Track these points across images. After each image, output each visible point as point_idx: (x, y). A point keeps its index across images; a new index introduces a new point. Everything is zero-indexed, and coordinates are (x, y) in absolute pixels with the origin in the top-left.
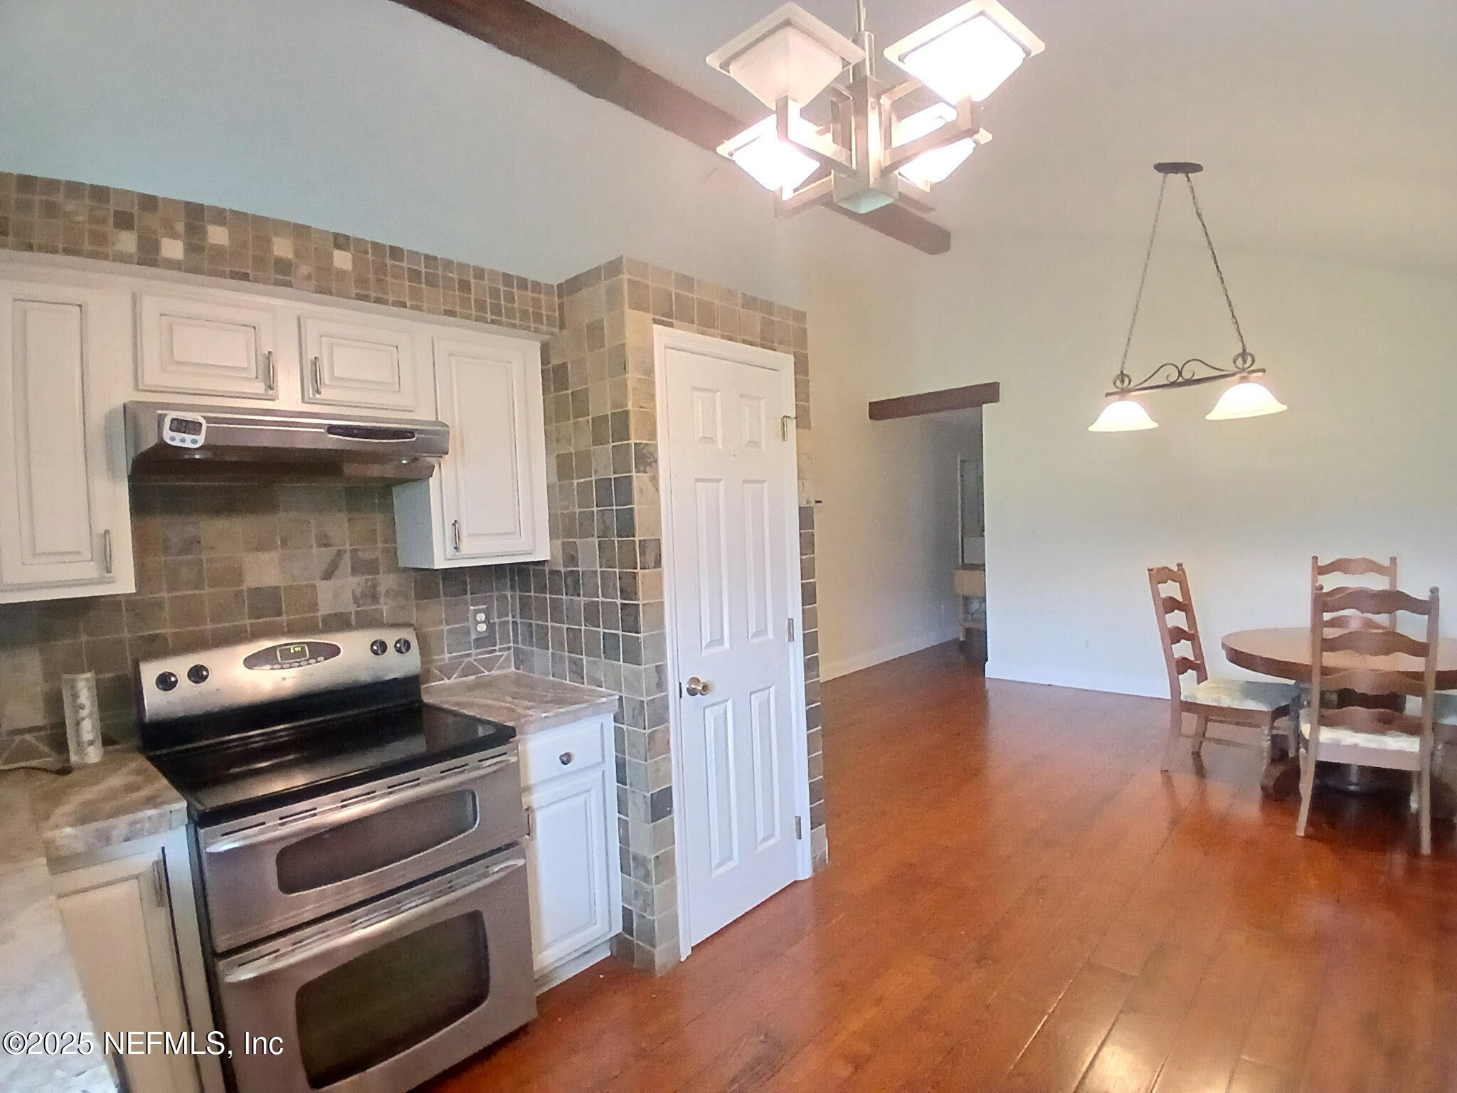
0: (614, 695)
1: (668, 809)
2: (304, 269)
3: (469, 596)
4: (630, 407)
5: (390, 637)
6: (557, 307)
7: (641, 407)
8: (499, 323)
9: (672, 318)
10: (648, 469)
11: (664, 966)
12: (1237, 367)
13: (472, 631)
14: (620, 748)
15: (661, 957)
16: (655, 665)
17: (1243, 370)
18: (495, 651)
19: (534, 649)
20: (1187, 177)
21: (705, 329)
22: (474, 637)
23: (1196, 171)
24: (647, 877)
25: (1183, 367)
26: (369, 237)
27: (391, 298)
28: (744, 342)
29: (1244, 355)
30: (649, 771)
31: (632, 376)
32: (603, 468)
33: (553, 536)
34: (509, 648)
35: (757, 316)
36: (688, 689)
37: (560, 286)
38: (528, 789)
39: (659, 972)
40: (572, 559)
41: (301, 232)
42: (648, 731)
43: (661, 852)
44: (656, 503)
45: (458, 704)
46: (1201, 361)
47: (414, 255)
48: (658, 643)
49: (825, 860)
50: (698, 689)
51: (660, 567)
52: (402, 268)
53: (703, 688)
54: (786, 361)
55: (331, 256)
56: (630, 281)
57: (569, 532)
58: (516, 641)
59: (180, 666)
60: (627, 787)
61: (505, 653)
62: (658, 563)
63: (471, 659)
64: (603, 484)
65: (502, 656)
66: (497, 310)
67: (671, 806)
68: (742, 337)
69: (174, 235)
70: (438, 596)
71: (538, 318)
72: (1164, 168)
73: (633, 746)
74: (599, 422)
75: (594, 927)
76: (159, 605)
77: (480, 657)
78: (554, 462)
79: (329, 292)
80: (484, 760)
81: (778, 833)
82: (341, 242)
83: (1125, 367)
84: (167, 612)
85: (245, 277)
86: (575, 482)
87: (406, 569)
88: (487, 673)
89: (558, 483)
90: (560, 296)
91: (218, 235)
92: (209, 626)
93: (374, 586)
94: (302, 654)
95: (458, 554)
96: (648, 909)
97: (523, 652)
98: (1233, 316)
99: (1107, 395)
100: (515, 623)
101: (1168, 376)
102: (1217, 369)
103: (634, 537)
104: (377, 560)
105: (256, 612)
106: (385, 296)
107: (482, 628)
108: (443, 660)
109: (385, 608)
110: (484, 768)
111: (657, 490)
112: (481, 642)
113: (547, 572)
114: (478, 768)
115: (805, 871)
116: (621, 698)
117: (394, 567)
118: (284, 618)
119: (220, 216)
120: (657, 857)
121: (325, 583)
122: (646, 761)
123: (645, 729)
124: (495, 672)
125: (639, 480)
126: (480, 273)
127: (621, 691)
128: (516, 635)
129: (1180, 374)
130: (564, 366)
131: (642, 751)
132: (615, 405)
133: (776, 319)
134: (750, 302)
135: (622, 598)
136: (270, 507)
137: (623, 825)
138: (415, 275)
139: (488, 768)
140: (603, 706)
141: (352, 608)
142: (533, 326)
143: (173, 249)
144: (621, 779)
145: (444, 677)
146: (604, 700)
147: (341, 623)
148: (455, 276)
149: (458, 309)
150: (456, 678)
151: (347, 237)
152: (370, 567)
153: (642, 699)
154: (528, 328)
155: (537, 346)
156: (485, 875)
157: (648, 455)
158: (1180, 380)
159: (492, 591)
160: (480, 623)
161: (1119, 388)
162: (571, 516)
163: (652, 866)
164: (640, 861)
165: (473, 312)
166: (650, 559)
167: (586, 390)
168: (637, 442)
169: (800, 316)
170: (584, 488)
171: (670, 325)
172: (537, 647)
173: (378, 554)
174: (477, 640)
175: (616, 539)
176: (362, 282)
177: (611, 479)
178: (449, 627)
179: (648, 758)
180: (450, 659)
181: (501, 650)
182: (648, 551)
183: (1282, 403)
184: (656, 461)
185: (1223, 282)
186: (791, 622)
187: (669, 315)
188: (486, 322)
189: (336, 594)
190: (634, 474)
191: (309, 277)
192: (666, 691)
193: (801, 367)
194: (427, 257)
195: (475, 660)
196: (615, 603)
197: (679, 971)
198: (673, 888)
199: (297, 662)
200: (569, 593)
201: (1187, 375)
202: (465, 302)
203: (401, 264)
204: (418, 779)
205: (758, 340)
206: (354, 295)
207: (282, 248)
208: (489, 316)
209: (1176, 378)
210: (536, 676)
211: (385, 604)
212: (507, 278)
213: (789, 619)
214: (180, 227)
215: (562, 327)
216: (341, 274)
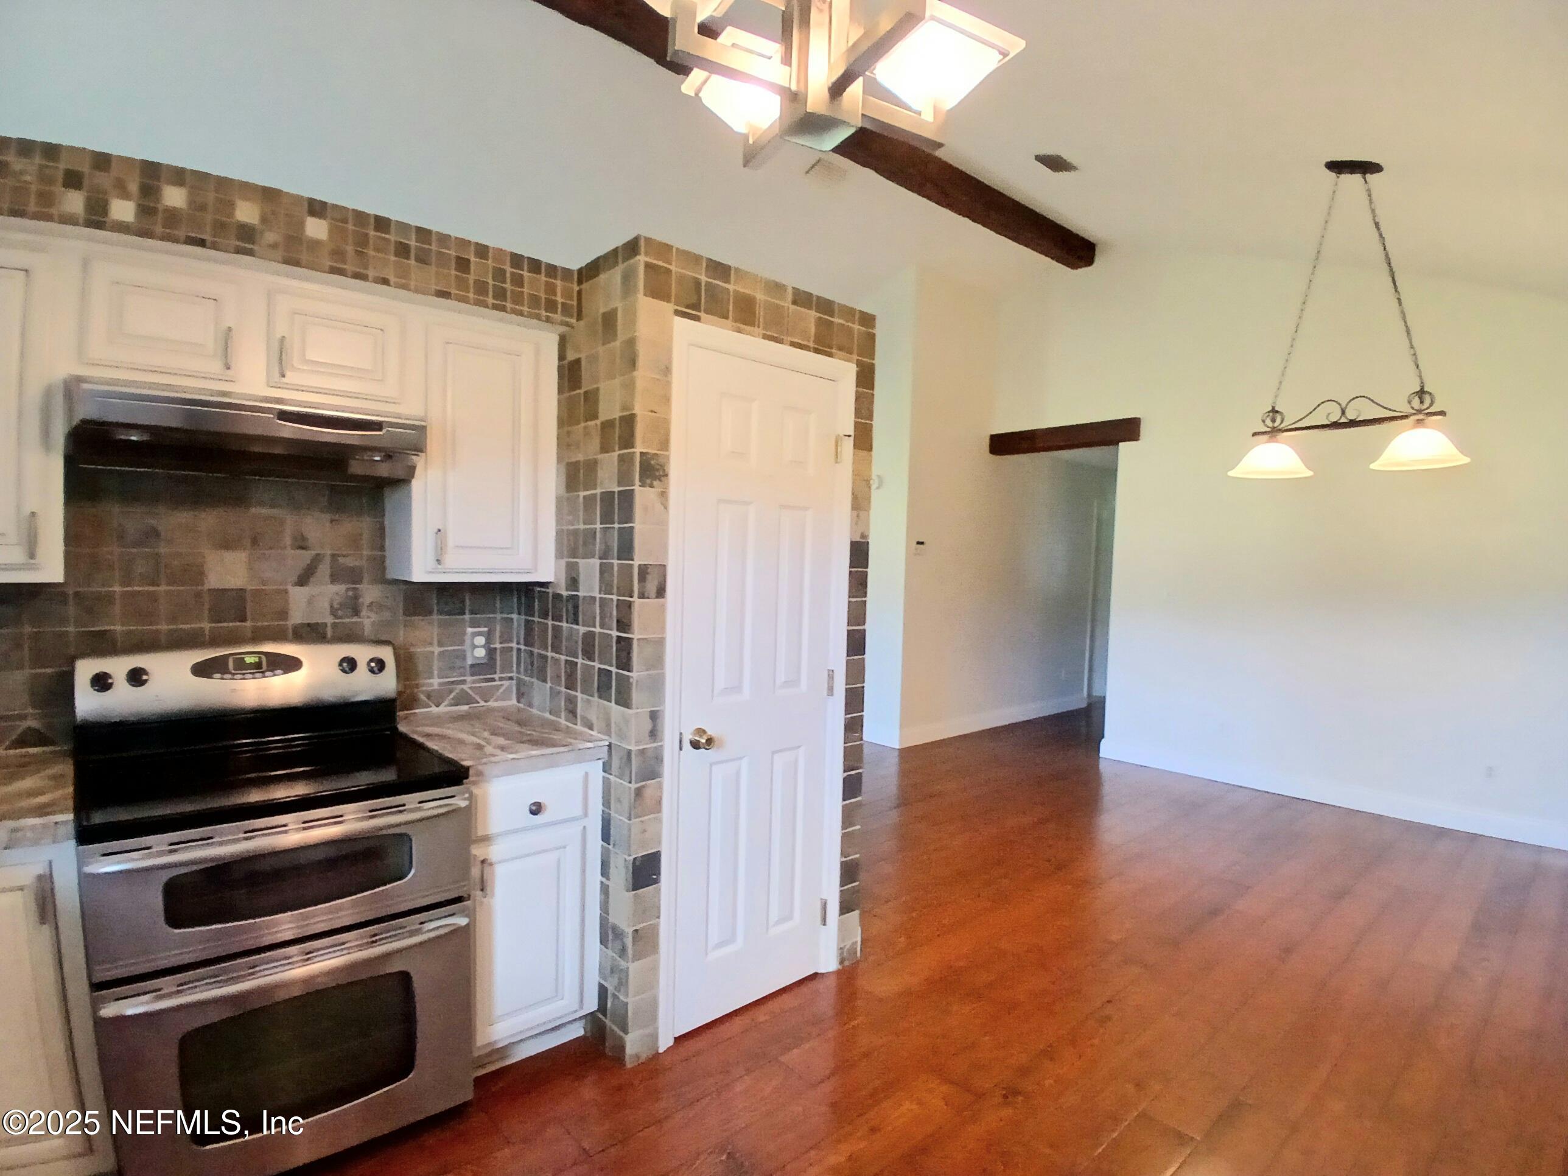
0: (602, 740)
1: (654, 877)
2: (270, 237)
3: (467, 617)
4: (637, 410)
5: (362, 653)
6: (575, 295)
7: (652, 411)
8: (503, 309)
9: (700, 311)
10: (655, 483)
11: (637, 1056)
12: (1413, 408)
13: (469, 655)
14: (606, 803)
15: (634, 1045)
16: (649, 710)
17: (1419, 411)
18: (493, 680)
19: (534, 680)
20: (1365, 178)
21: (742, 326)
22: (470, 661)
23: (1372, 173)
24: (623, 952)
25: (1347, 405)
26: (350, 204)
27: (371, 273)
28: (793, 344)
29: (1421, 393)
30: (633, 830)
31: (643, 375)
32: (608, 481)
33: (559, 555)
34: (511, 678)
35: (813, 314)
36: (691, 742)
37: (580, 271)
38: (486, 839)
39: (629, 1064)
40: (573, 582)
41: (269, 195)
42: (634, 786)
43: (641, 925)
44: (663, 524)
45: (428, 736)
46: (1369, 399)
47: (404, 227)
48: (657, 686)
49: (856, 953)
50: (702, 742)
51: (663, 597)
52: (388, 240)
53: (707, 741)
54: (846, 371)
55: (302, 224)
56: (648, 266)
57: (573, 553)
58: (518, 672)
59: (118, 667)
60: (611, 847)
61: (506, 683)
62: (661, 592)
63: (465, 687)
64: (608, 497)
65: (502, 685)
66: (500, 294)
67: (658, 874)
68: (790, 339)
69: (125, 195)
70: (431, 613)
71: (551, 306)
72: (1337, 167)
73: (619, 801)
74: (607, 425)
75: (560, 1002)
76: (109, 598)
77: (478, 685)
78: (563, 470)
79: (297, 263)
80: (426, 802)
81: (797, 914)
82: (317, 208)
83: (1277, 403)
84: (117, 609)
85: (202, 243)
86: (582, 494)
87: (396, 582)
88: (482, 703)
89: (566, 495)
90: (580, 282)
91: (174, 197)
92: (164, 627)
93: (356, 597)
94: (258, 666)
95: (440, 567)
96: (622, 990)
97: (524, 683)
98: (1412, 347)
99: (1255, 434)
100: (519, 650)
101: (1329, 414)
102: (1390, 410)
103: (633, 560)
104: (361, 568)
105: (217, 616)
106: (364, 272)
107: (481, 653)
108: (431, 685)
109: (368, 621)
110: (425, 810)
111: (666, 508)
112: (478, 669)
113: (551, 595)
114: (419, 809)
115: (829, 963)
116: (610, 746)
117: (381, 579)
118: (248, 624)
119: (179, 176)
120: (636, 931)
121: (298, 588)
122: (630, 820)
123: (630, 782)
124: (492, 704)
125: (644, 496)
126: (482, 251)
127: (610, 736)
128: (519, 664)
129: (1343, 412)
130: (578, 362)
131: (626, 809)
132: (624, 408)
133: (836, 320)
134: (802, 299)
135: (618, 630)
136: (240, 501)
137: (605, 890)
138: (403, 250)
139: (427, 811)
140: (589, 751)
141: (329, 620)
142: (544, 313)
143: (123, 210)
144: (606, 837)
145: (431, 704)
146: (590, 745)
147: (311, 634)
148: (453, 253)
149: (453, 291)
150: (445, 706)
151: (324, 204)
152: (353, 576)
153: (630, 748)
154: (538, 317)
155: (555, 339)
156: (417, 932)
157: (658, 467)
158: (1343, 420)
159: (494, 612)
160: (478, 647)
161: (1268, 427)
162: (575, 533)
163: (629, 941)
164: (618, 934)
165: (471, 295)
166: (652, 586)
167: (598, 389)
168: (644, 451)
169: (868, 320)
170: (589, 501)
171: (697, 318)
172: (538, 679)
173: (363, 563)
174: (472, 666)
175: (616, 562)
176: (338, 254)
177: (614, 492)
178: (442, 649)
179: (632, 816)
180: (440, 684)
181: (501, 679)
182: (649, 577)
183: (1466, 456)
184: (666, 475)
185: (1400, 304)
186: (831, 675)
187: (696, 306)
188: (486, 306)
189: (310, 601)
190: (637, 488)
191: (274, 246)
192: (661, 740)
193: (866, 378)
194: (419, 230)
195: (470, 688)
196: (610, 635)
197: (654, 1065)
198: (654, 969)
199: (250, 673)
200: (569, 620)
201: (1351, 415)
202: (462, 284)
203: (387, 236)
204: (341, 816)
205: (811, 345)
206: (327, 268)
207: (246, 213)
208: (490, 300)
209: (1339, 418)
210: (535, 711)
211: (368, 617)
212: (517, 260)
213: (829, 670)
214: (133, 187)
215: (579, 317)
216: (315, 244)
